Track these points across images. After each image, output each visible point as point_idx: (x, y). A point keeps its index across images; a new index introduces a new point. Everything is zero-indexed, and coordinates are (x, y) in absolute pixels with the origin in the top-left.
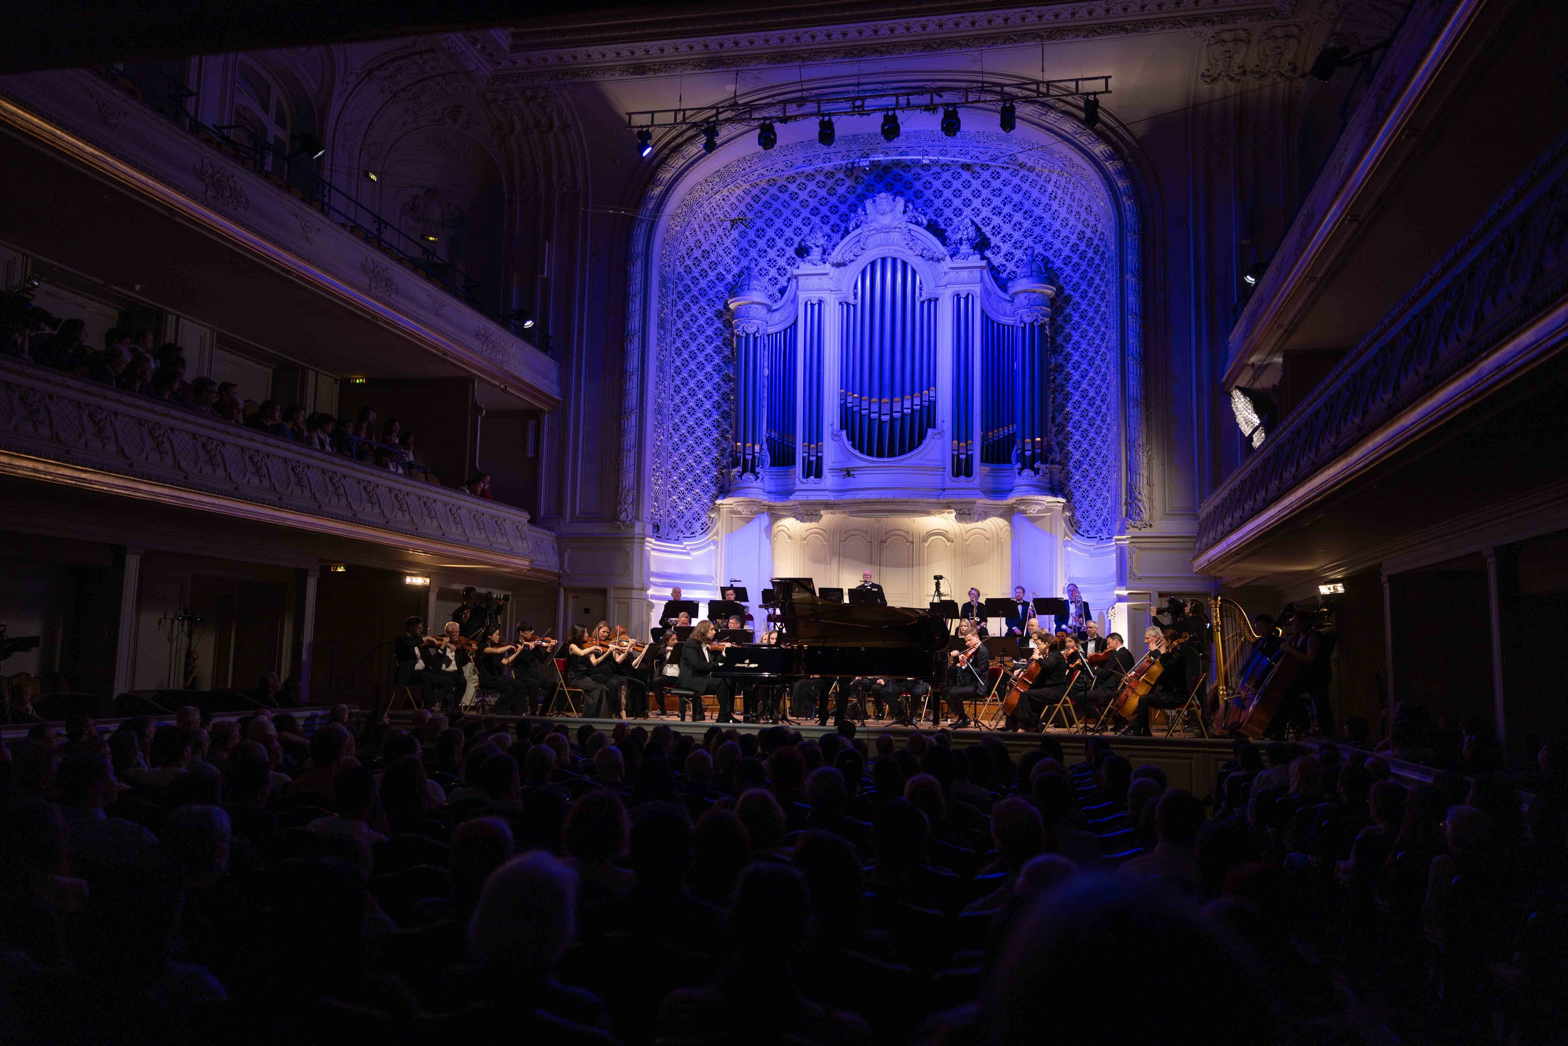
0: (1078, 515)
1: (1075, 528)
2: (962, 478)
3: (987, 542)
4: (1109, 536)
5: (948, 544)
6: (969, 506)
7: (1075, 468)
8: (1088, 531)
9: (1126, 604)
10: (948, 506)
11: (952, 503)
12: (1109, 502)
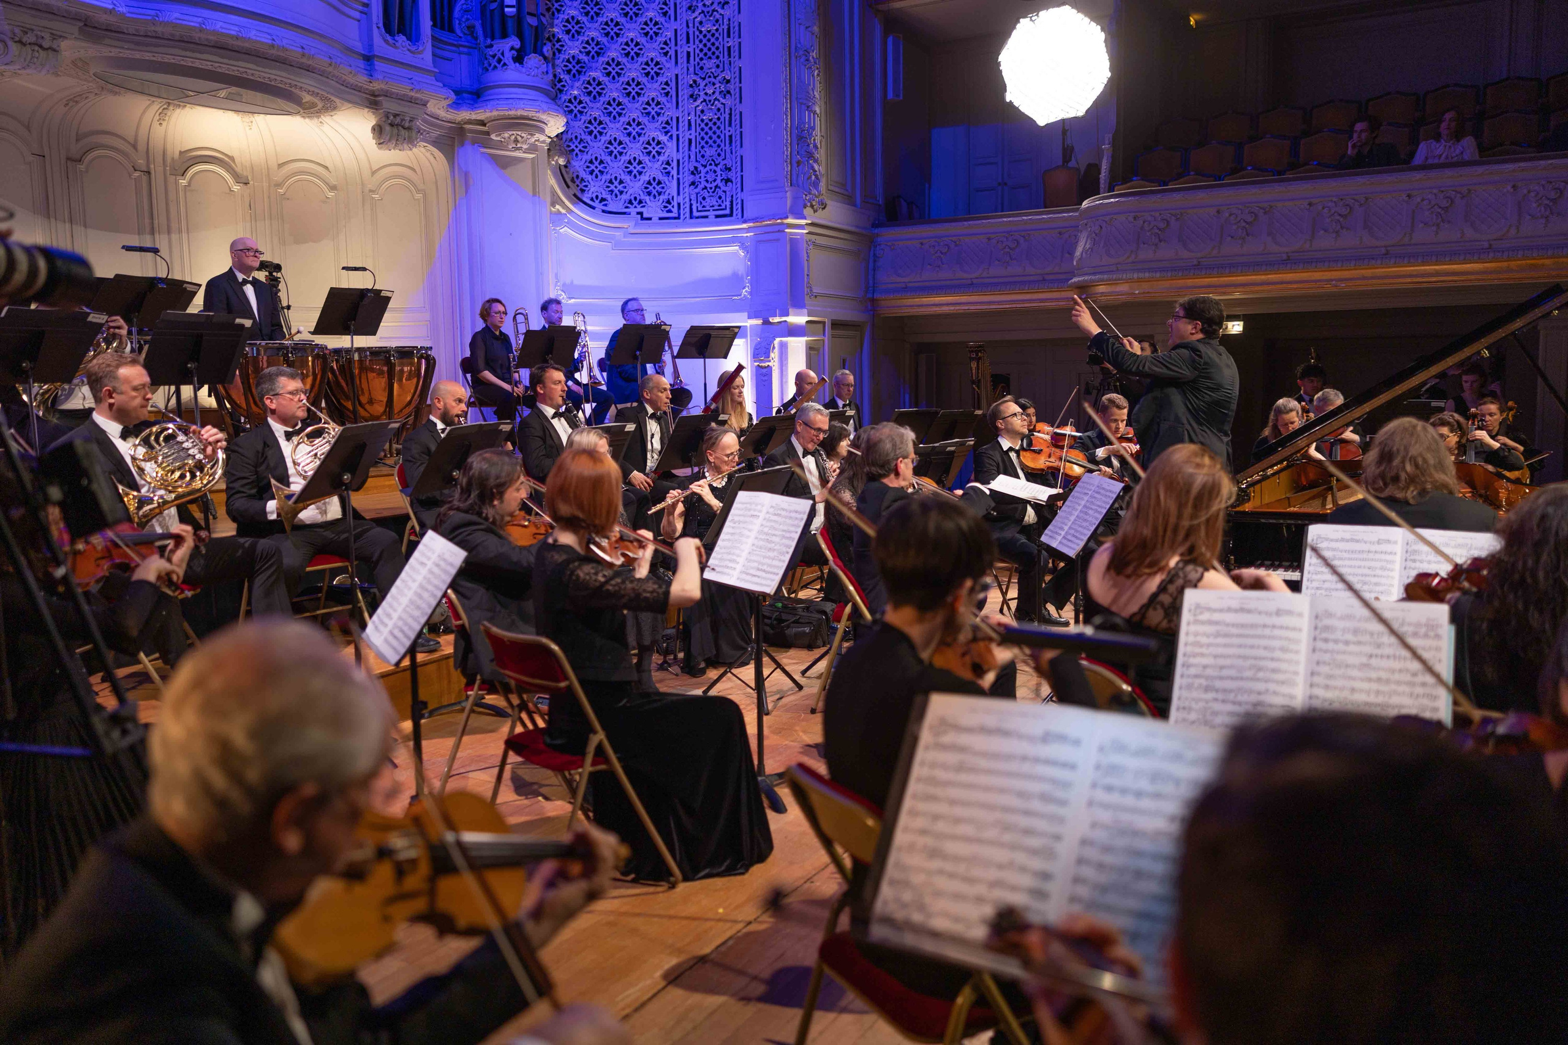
0: (579, 166)
1: (574, 190)
2: (402, 38)
3: (331, 194)
4: (670, 215)
5: (236, 188)
6: (410, 111)
7: (569, 72)
8: (603, 200)
9: (804, 339)
10: (372, 102)
11: (387, 94)
12: (671, 151)
